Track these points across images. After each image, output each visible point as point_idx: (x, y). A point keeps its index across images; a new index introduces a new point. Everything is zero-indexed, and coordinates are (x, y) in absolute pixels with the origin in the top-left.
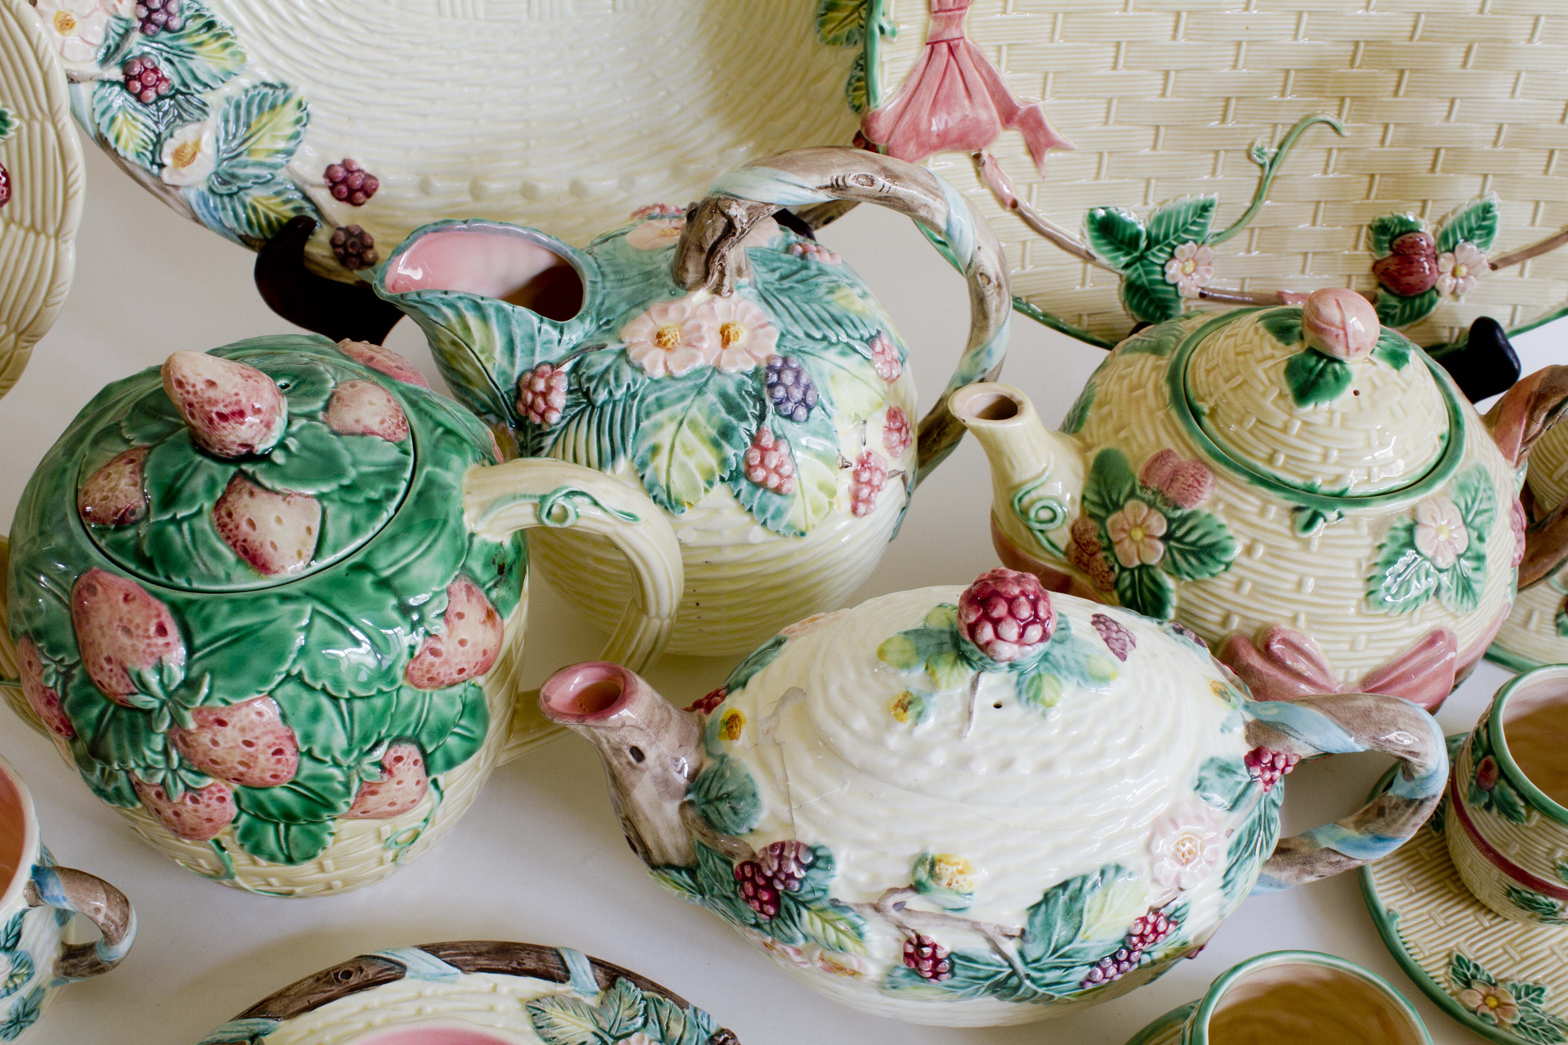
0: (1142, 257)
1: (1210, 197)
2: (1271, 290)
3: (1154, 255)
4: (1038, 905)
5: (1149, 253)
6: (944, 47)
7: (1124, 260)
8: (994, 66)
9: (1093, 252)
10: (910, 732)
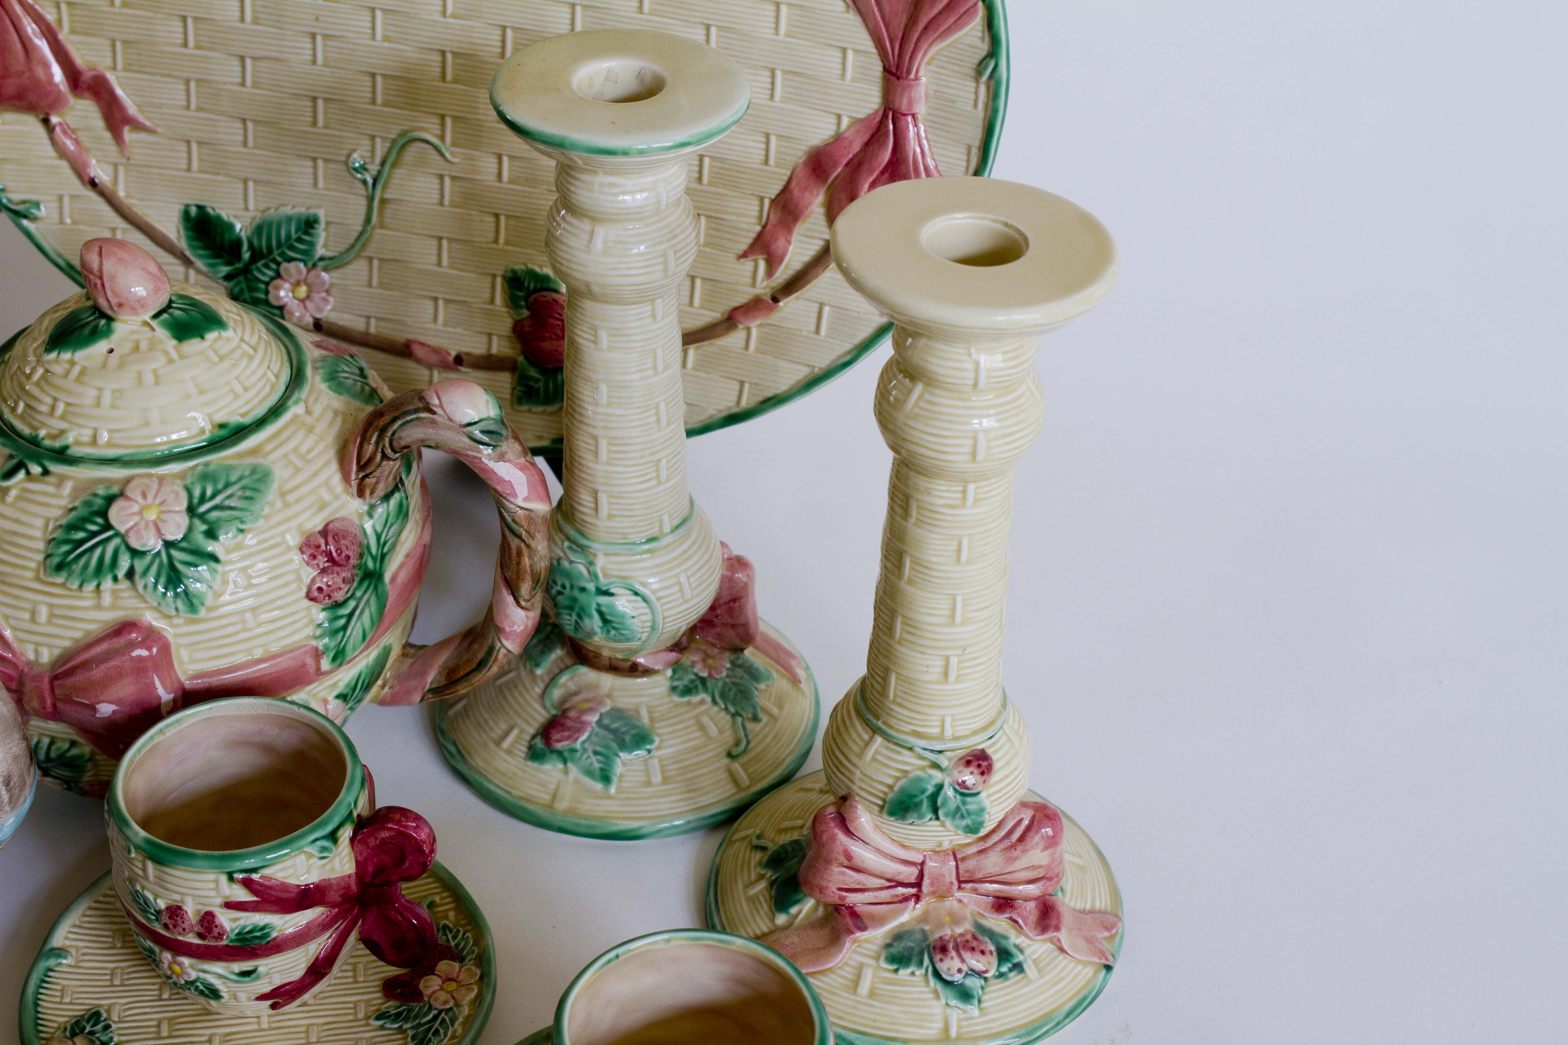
0: (246, 271)
1: (313, 211)
2: (399, 335)
3: (259, 270)
5: (253, 267)
7: (225, 270)
8: (54, 24)
9: (188, 253)
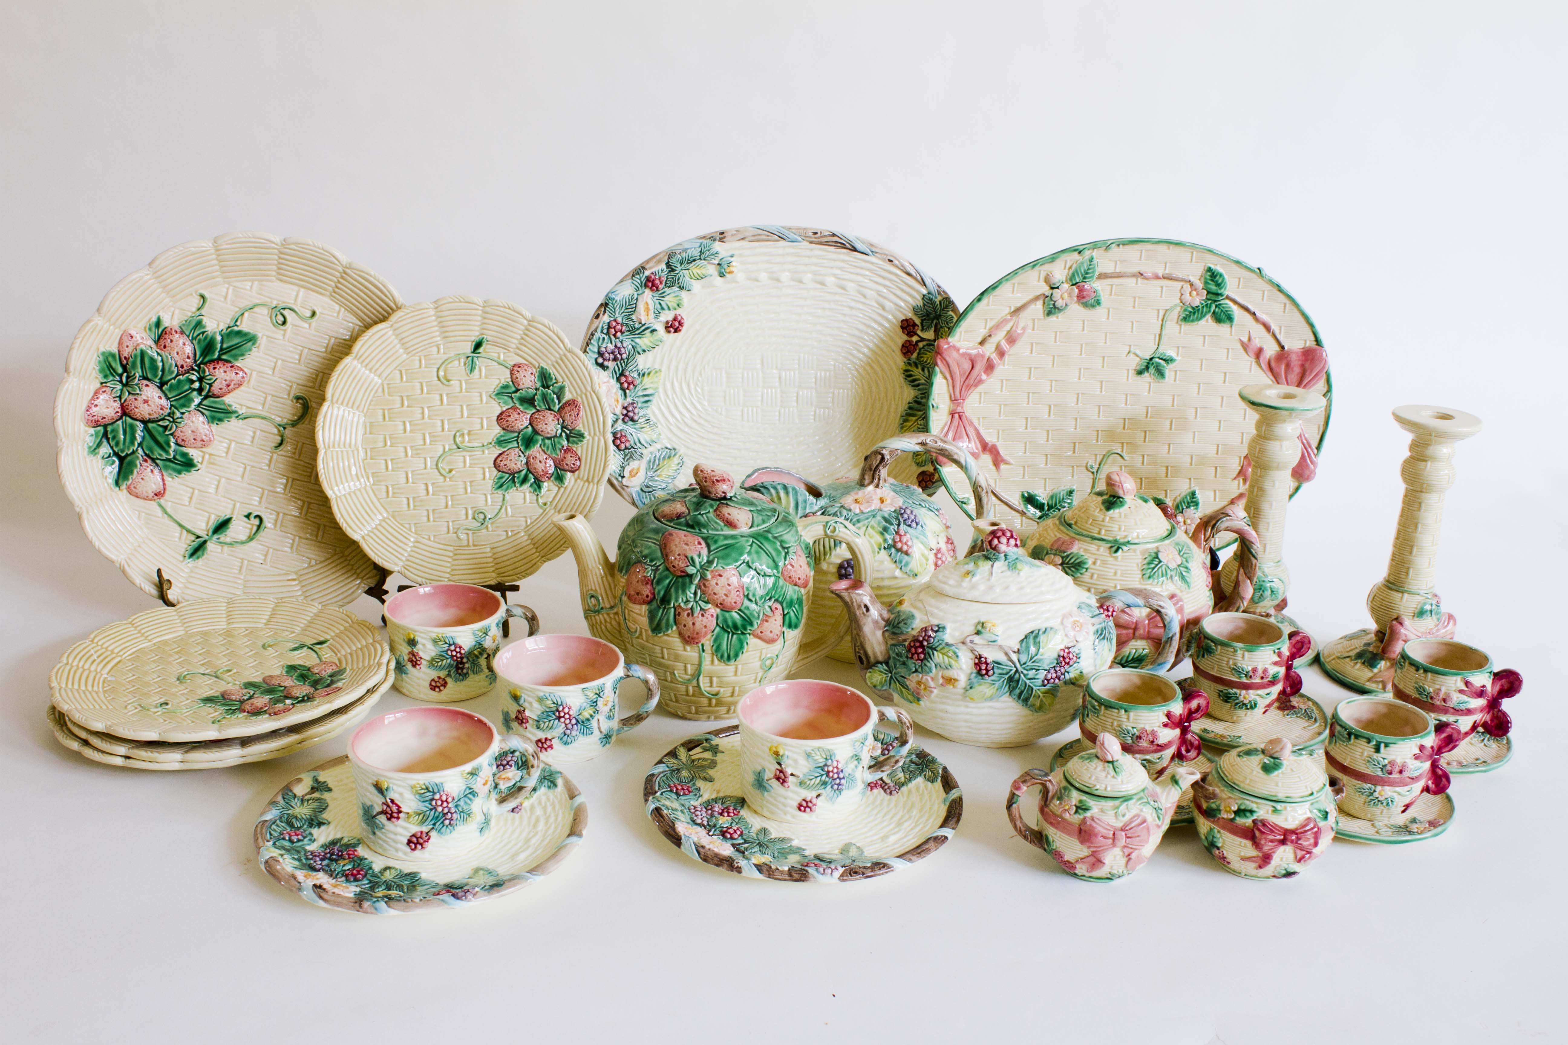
0: (1046, 514)
1: (1073, 487)
4: (1023, 640)
6: (957, 416)
7: (1038, 514)
8: (977, 426)
9: (1024, 510)
10: (970, 580)
